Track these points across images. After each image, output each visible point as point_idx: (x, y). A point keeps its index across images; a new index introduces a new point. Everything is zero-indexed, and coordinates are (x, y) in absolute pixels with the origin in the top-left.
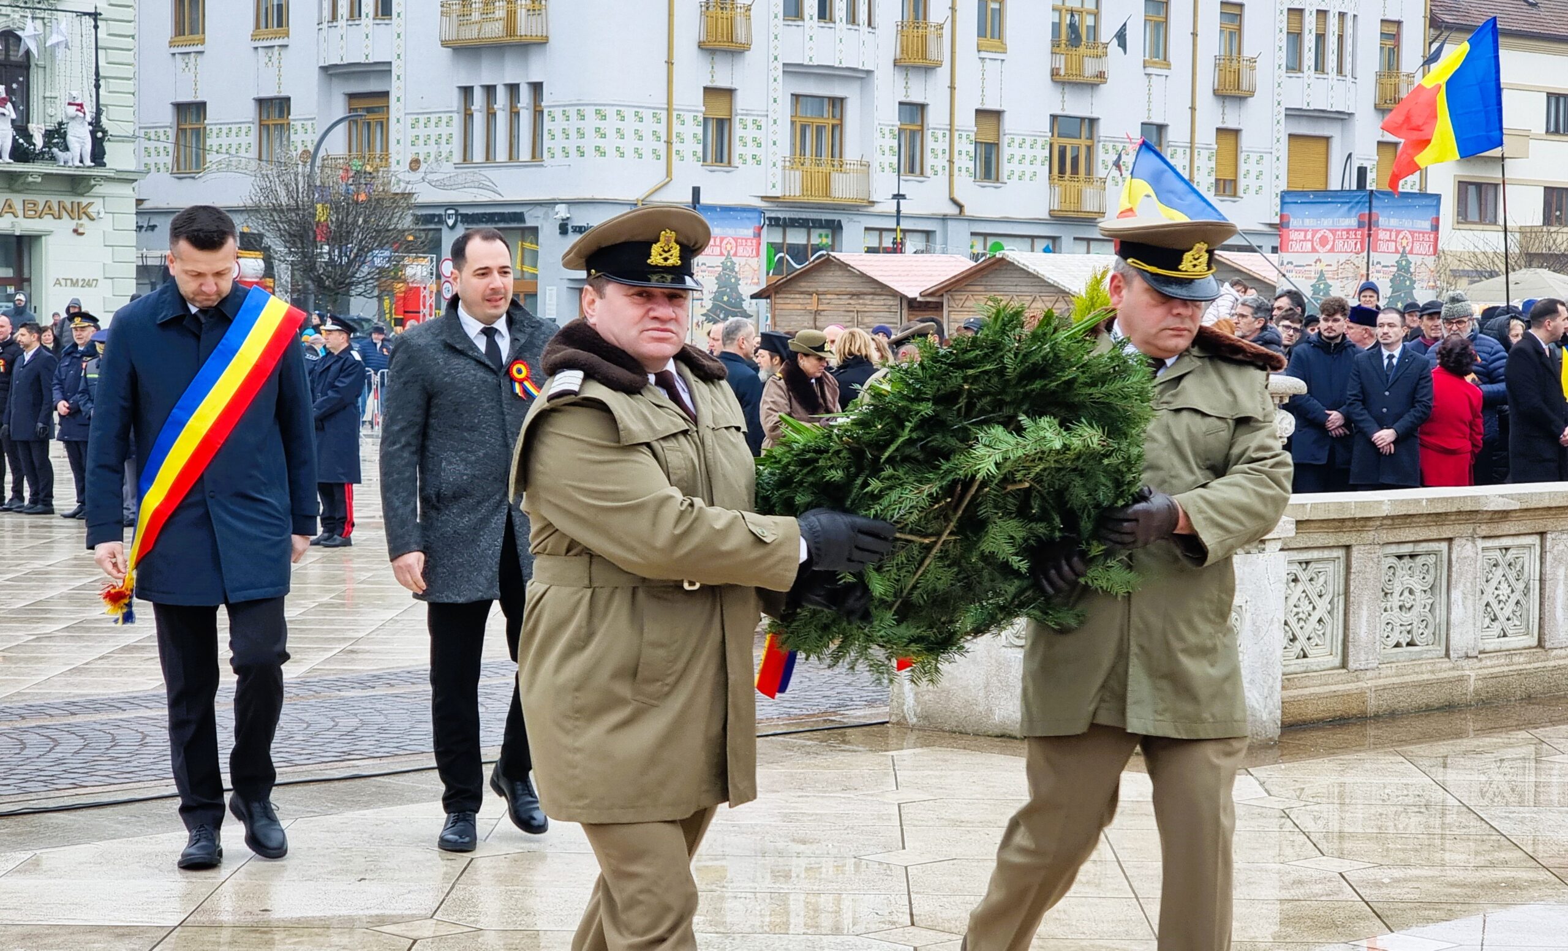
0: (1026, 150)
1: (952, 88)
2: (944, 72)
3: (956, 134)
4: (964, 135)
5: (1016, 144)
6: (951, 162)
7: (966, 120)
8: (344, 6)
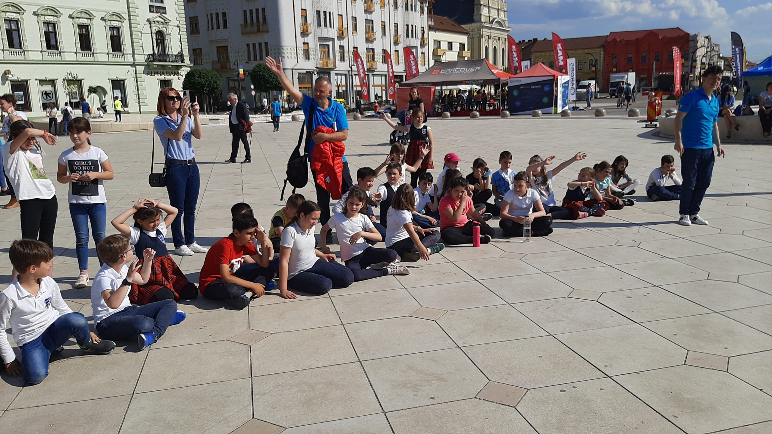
1: (348, 42)
2: (347, 38)
4: (351, 52)
5: (361, 54)
6: (349, 58)
8: (215, 26)
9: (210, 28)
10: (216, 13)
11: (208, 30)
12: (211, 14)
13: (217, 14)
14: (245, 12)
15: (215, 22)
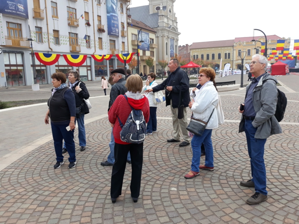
0: (64, 39)
1: (47, 24)
2: (45, 20)
3: (49, 34)
4: (51, 35)
5: (62, 37)
6: (48, 40)
7: (51, 32)
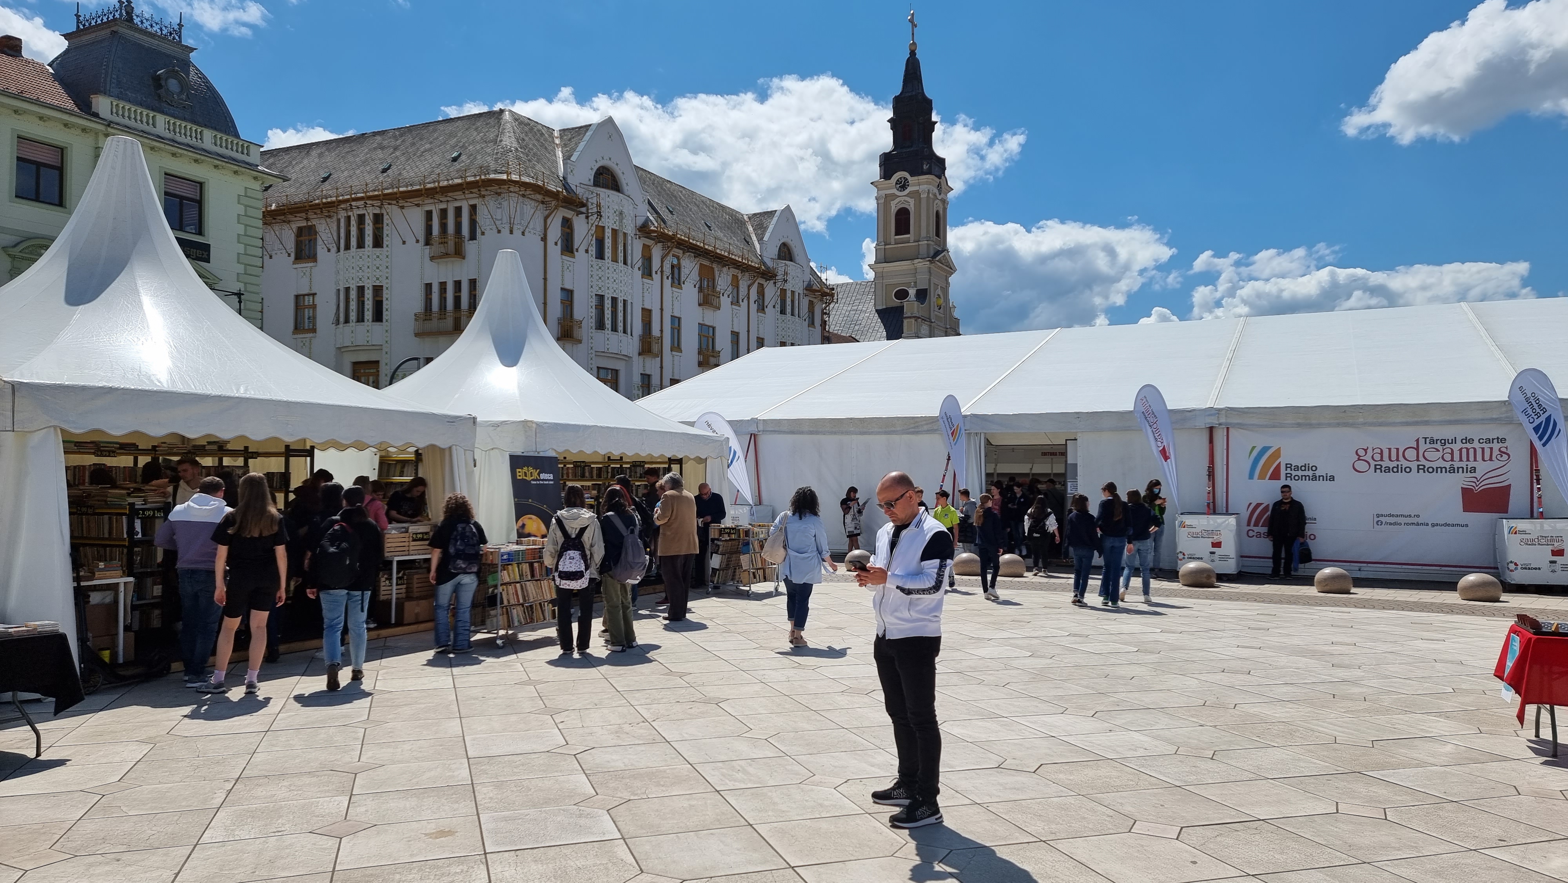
1: (661, 366)
2: (659, 359)
8: (353, 316)
9: (342, 319)
10: (359, 287)
11: (337, 322)
12: (347, 290)
13: (361, 290)
14: (428, 287)
15: (353, 305)
